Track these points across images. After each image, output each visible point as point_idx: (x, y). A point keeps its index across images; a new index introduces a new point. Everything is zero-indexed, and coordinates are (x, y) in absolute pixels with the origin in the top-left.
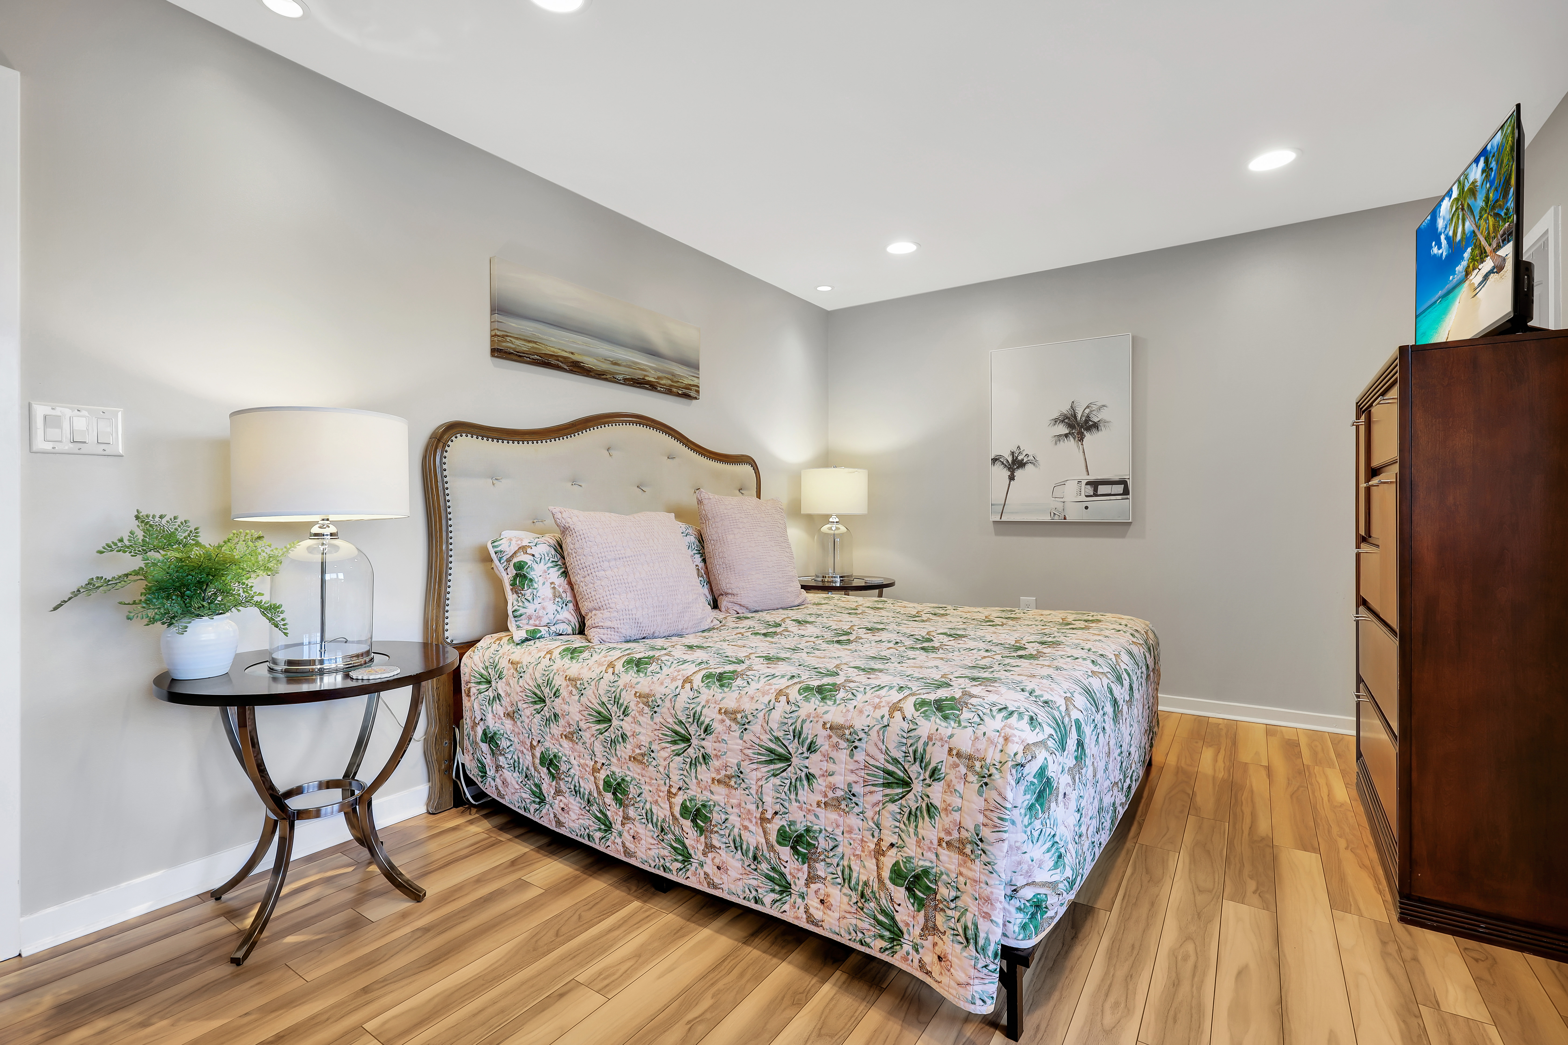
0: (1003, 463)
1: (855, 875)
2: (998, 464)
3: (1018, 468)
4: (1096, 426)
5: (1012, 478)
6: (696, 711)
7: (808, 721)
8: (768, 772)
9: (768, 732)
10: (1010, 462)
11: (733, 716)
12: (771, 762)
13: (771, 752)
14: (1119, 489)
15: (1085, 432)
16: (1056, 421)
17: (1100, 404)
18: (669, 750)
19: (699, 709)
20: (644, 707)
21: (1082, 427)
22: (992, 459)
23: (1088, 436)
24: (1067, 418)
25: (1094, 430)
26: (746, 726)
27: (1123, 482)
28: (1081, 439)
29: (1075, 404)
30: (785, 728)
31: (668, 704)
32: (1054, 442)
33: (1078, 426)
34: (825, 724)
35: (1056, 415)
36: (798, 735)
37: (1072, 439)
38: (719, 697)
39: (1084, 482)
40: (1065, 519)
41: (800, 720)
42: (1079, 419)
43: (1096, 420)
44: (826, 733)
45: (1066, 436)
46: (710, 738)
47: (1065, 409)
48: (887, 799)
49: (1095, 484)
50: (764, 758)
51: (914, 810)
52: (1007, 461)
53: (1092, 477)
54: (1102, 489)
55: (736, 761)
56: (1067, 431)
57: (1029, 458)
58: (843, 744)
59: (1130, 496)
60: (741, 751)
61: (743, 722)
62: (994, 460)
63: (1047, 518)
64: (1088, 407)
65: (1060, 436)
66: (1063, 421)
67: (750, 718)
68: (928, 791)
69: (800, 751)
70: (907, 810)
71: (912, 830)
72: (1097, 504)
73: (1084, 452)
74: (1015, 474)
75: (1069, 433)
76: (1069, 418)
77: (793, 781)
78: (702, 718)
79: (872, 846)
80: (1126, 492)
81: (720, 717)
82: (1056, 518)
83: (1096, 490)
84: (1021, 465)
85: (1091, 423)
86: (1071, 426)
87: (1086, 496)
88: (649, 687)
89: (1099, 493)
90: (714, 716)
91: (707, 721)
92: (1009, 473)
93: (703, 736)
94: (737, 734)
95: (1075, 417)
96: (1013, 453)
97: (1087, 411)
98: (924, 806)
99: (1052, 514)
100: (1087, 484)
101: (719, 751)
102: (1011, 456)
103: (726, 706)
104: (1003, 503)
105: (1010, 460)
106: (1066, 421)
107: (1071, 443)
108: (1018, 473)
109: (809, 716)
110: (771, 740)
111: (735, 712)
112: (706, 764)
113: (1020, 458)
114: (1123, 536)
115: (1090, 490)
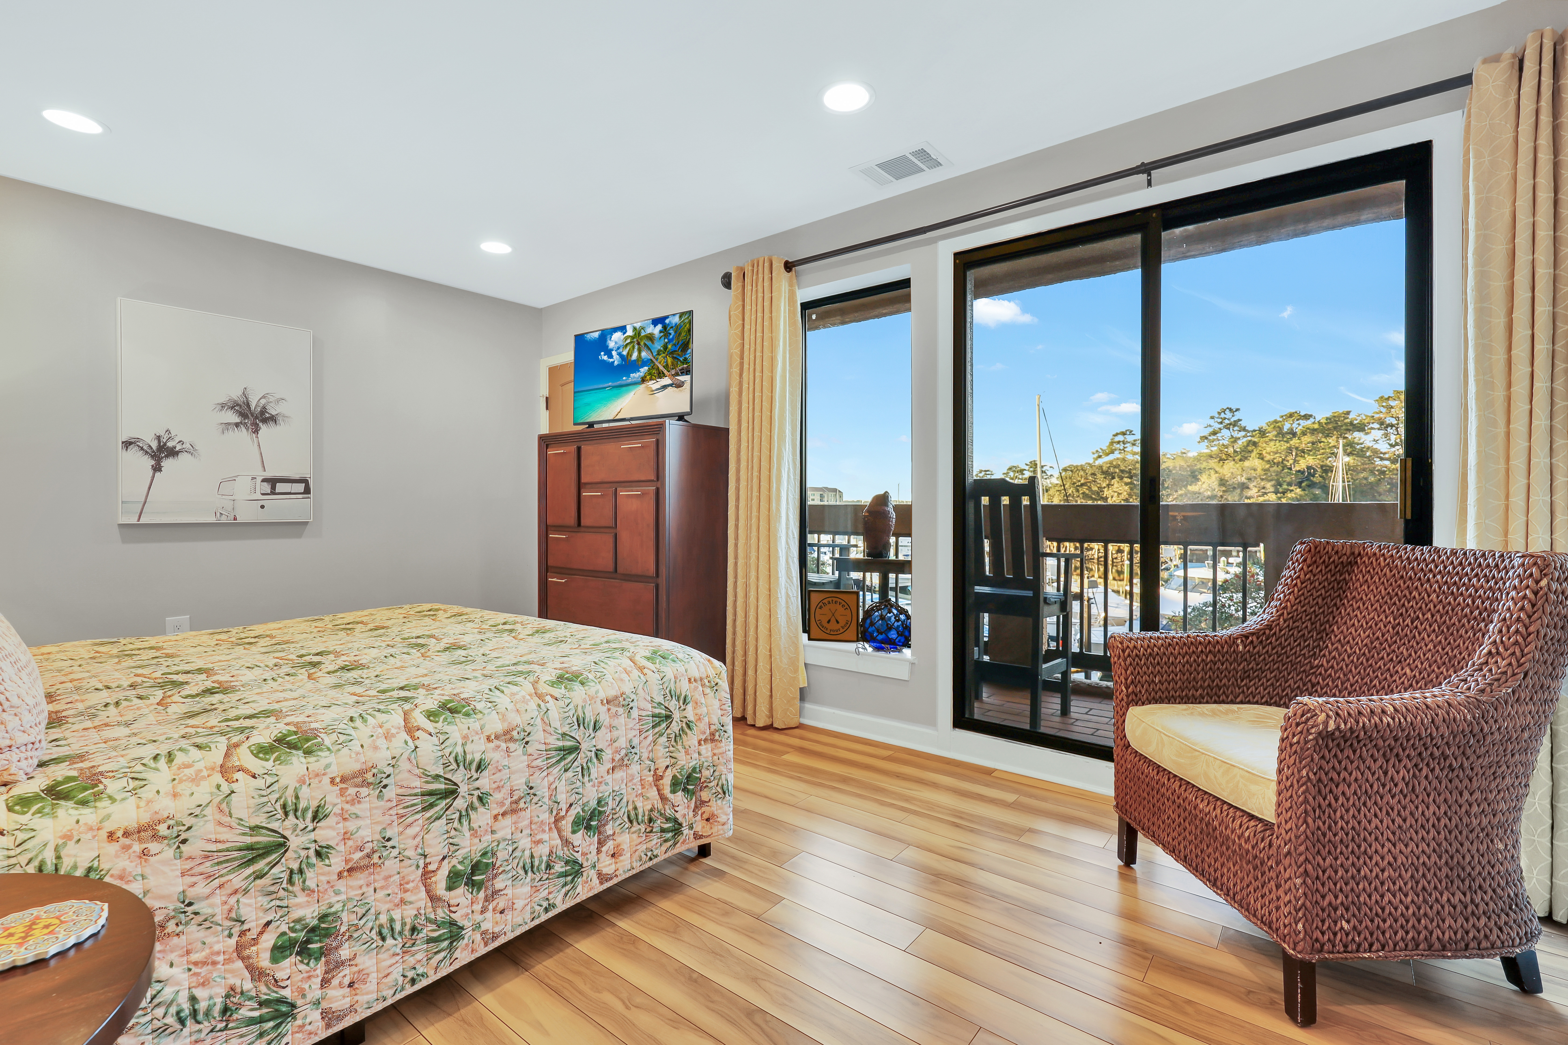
0: (142, 449)
1: (640, 811)
2: (133, 450)
3: (167, 456)
4: (273, 419)
5: (157, 468)
6: (457, 753)
7: (587, 706)
8: (560, 770)
9: (553, 733)
10: (154, 448)
11: (508, 736)
12: (563, 758)
13: (560, 750)
14: (301, 487)
15: (261, 424)
16: (223, 406)
17: (278, 396)
18: (420, 821)
19: (459, 749)
20: (358, 789)
21: (256, 418)
22: (123, 443)
23: (264, 429)
24: (238, 405)
25: (272, 423)
26: (527, 739)
27: (305, 481)
28: (256, 431)
29: (248, 392)
30: (569, 721)
31: (404, 765)
32: (221, 430)
33: (252, 416)
34: (602, 701)
35: (223, 400)
36: (580, 722)
37: (243, 429)
38: (476, 726)
39: (259, 479)
40: (235, 519)
41: (580, 708)
42: (253, 408)
43: (274, 413)
44: (605, 708)
45: (237, 425)
46: (485, 773)
47: (236, 394)
48: (657, 736)
49: (273, 482)
50: (554, 760)
51: (677, 732)
52: (150, 446)
53: (269, 474)
54: (280, 487)
55: (524, 780)
56: (237, 419)
57: (184, 446)
58: (621, 710)
59: (311, 495)
60: (528, 766)
61: (522, 737)
62: (127, 444)
63: (212, 519)
64: (264, 397)
65: (229, 424)
66: (232, 408)
67: (528, 729)
68: (685, 714)
69: (587, 735)
70: (673, 736)
71: (680, 747)
72: (273, 502)
73: (259, 445)
74: (162, 464)
75: (241, 423)
76: (241, 406)
77: (585, 765)
78: (469, 757)
79: (651, 779)
80: (307, 491)
81: (492, 745)
82: (224, 520)
83: (273, 488)
84: (173, 453)
85: (267, 415)
86: (243, 415)
87: (263, 494)
88: (357, 761)
89: (277, 491)
90: (483, 748)
91: (477, 757)
92: (153, 462)
93: (475, 776)
94: (520, 751)
95: (248, 405)
96: (159, 438)
97: (263, 401)
98: (684, 725)
99: (218, 514)
100: (264, 481)
101: (501, 780)
102: (156, 441)
103: (493, 731)
104: (143, 500)
105: (154, 445)
106: (237, 408)
107: (243, 434)
108: (167, 464)
109: (585, 701)
110: (558, 739)
111: (507, 732)
112: (484, 805)
113: (170, 444)
114: (299, 536)
115: (267, 488)
